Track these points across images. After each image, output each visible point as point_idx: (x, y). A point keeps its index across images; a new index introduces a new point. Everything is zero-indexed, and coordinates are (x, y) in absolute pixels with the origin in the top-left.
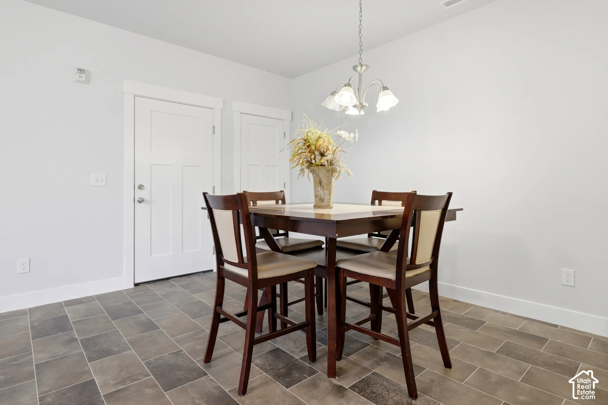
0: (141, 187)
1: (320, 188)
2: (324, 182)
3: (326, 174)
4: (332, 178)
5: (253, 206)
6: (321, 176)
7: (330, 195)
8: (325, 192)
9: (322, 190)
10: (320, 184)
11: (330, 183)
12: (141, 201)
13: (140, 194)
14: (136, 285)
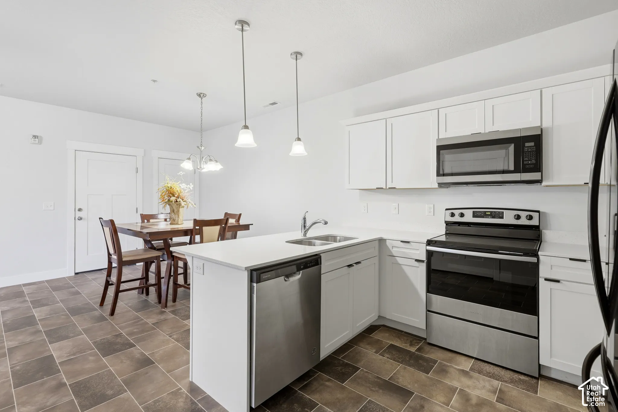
0: (80, 210)
1: (173, 214)
2: (175, 211)
3: (176, 206)
4: (179, 209)
5: (147, 222)
6: (174, 208)
7: (178, 217)
8: (176, 216)
9: (174, 214)
10: (173, 211)
11: (178, 211)
12: (80, 219)
13: (79, 214)
14: (76, 274)
